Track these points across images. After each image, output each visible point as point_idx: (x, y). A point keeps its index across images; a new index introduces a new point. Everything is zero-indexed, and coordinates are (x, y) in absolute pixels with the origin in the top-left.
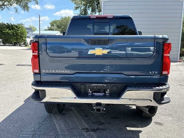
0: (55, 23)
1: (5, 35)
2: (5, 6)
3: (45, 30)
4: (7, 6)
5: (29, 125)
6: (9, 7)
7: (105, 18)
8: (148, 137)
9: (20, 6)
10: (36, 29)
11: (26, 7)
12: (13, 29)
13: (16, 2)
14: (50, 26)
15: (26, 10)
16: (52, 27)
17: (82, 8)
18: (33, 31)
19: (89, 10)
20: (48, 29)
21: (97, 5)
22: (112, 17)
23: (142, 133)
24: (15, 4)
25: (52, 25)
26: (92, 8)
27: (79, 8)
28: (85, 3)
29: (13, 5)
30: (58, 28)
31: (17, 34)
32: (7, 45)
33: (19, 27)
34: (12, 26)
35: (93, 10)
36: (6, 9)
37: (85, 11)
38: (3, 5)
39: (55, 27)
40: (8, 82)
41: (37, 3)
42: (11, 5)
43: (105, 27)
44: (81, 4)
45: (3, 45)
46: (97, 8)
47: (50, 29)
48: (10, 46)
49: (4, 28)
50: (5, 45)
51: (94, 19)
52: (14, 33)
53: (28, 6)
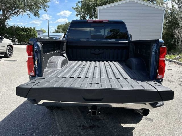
0: (61, 27)
1: (20, 36)
2: (20, 13)
3: (53, 32)
4: (22, 13)
5: (29, 121)
6: (23, 14)
7: (100, 22)
8: (140, 135)
9: (32, 13)
10: (46, 31)
11: (37, 14)
12: (26, 31)
13: (29, 10)
14: (57, 29)
15: (37, 16)
16: (59, 30)
17: (82, 15)
18: (43, 33)
19: (87, 16)
20: (55, 31)
21: (94, 12)
22: (107, 22)
23: (134, 130)
24: (28, 11)
25: (59, 29)
26: (90, 15)
27: (80, 15)
28: (84, 11)
29: (27, 12)
30: (63, 31)
31: (30, 35)
32: (21, 45)
33: (31, 30)
34: (26, 29)
35: (91, 17)
36: (20, 15)
37: (84, 17)
38: (18, 11)
39: (61, 30)
40: (17, 77)
41: (46, 10)
42: (25, 12)
43: (101, 31)
44: (81, 11)
45: (19, 44)
46: (94, 15)
47: (57, 32)
48: (24, 45)
49: (19, 30)
50: (20, 44)
51: (90, 23)
52: (27, 35)
53: (39, 12)
